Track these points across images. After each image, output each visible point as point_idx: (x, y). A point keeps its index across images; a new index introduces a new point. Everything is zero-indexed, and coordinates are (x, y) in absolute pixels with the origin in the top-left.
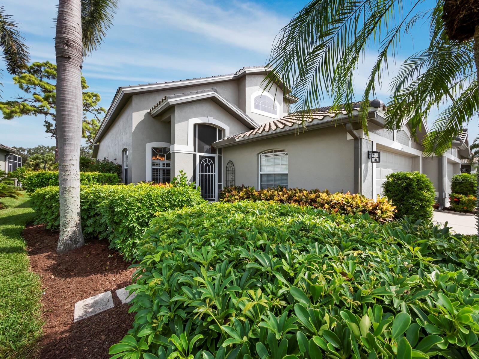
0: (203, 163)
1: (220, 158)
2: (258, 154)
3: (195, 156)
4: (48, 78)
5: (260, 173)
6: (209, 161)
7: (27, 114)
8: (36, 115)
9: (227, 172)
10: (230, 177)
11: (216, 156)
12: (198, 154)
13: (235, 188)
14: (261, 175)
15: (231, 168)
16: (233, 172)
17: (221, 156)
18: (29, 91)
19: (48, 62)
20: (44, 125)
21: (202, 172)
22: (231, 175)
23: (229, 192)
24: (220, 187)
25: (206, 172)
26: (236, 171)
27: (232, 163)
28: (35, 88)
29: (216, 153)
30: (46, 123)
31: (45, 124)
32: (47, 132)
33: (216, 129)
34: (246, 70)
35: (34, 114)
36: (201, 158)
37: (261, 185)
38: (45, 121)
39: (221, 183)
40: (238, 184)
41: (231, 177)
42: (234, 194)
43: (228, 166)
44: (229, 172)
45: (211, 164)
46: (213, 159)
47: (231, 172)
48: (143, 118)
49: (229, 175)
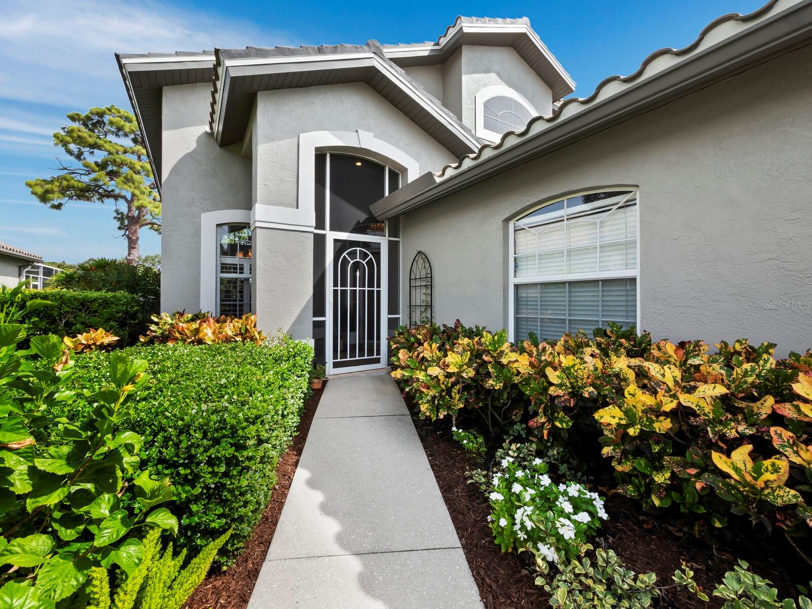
0: (345, 261)
1: (394, 248)
2: (507, 220)
3: (319, 241)
4: (117, 135)
5: (513, 281)
6: (364, 256)
7: (88, 200)
8: (102, 201)
9: (413, 284)
10: (420, 297)
11: (383, 242)
12: (331, 236)
13: (433, 333)
14: (517, 287)
15: (424, 272)
16: (429, 283)
17: (398, 242)
18: (82, 157)
19: (113, 106)
20: (115, 218)
21: (344, 284)
22: (424, 291)
23: (410, 348)
24: (393, 324)
25: (354, 284)
26: (436, 281)
27: (427, 259)
28: (92, 153)
29: (382, 234)
30: (118, 214)
31: (115, 215)
32: (120, 228)
33: (382, 168)
34: (463, 25)
35: (99, 199)
36: (340, 246)
37: (517, 320)
38: (117, 211)
39: (397, 313)
40: (444, 318)
41: (424, 297)
42: (427, 354)
43: (414, 268)
44: (418, 284)
45: (370, 263)
46: (374, 249)
47: (424, 283)
48: (193, 146)
49: (418, 291)
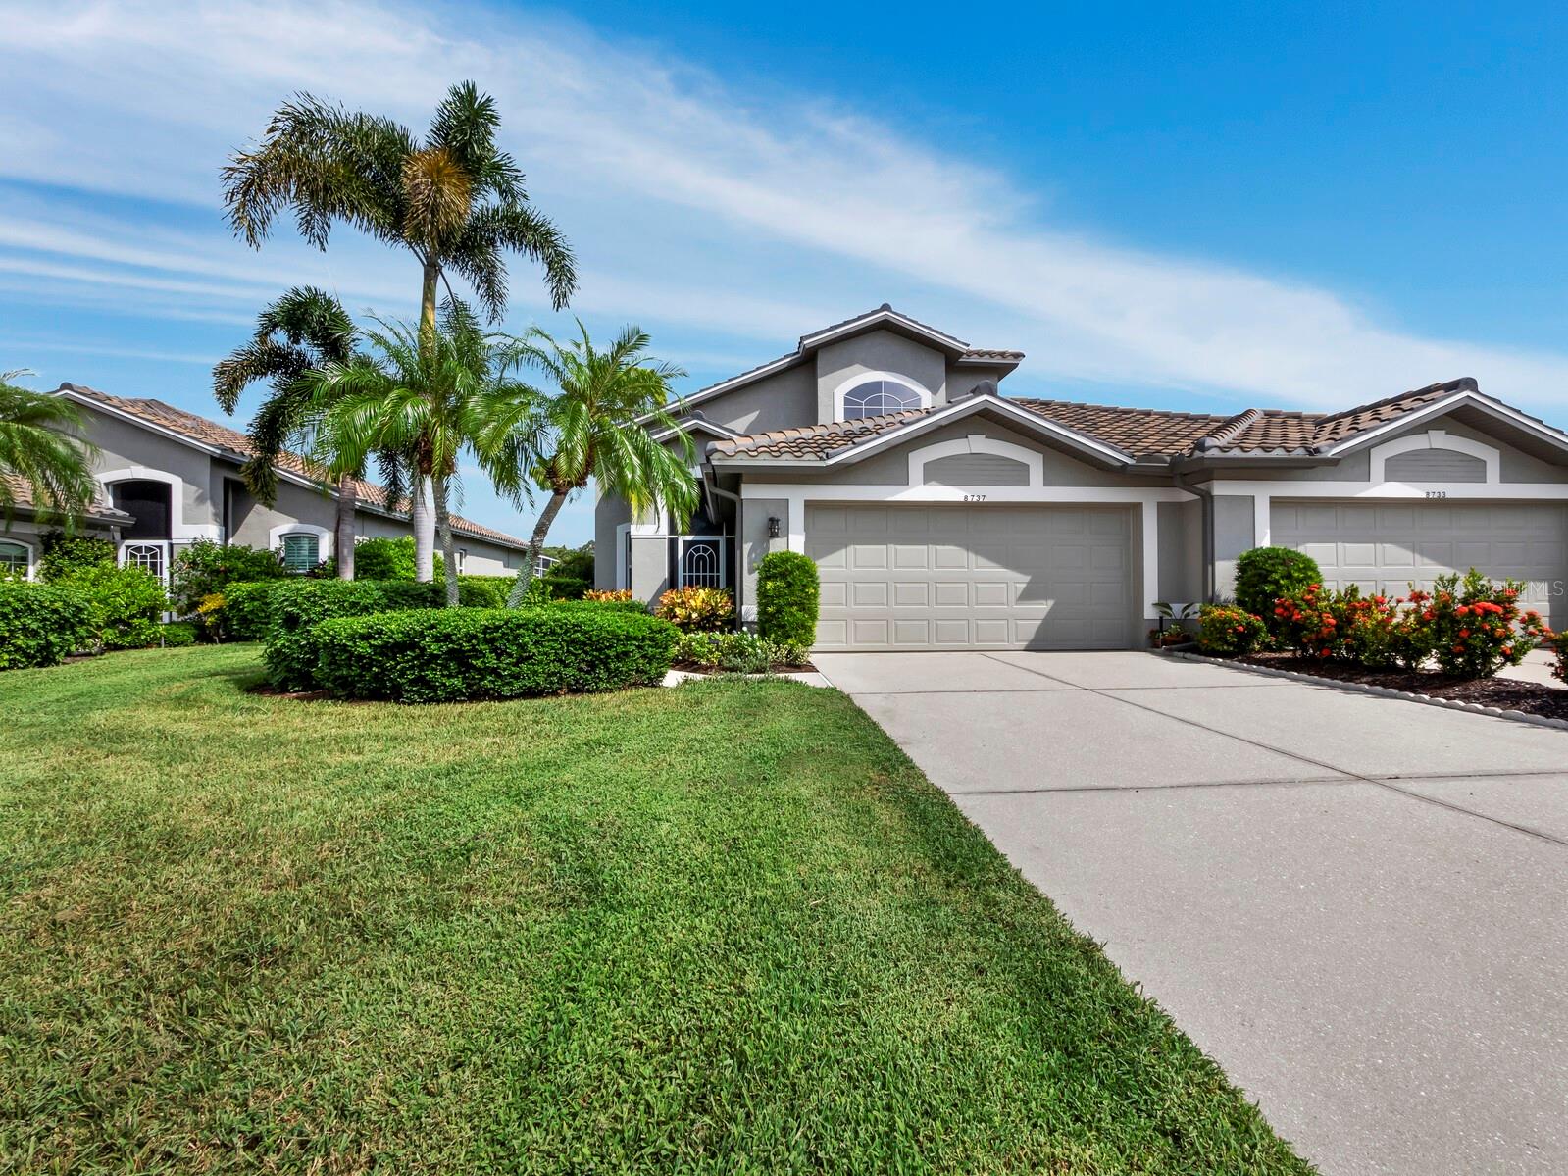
0: (692, 555)
3: (673, 544)
6: (706, 551)
11: (721, 539)
12: (682, 539)
21: (691, 571)
25: (698, 571)
29: (721, 534)
36: (688, 545)
45: (711, 556)
46: (715, 545)
